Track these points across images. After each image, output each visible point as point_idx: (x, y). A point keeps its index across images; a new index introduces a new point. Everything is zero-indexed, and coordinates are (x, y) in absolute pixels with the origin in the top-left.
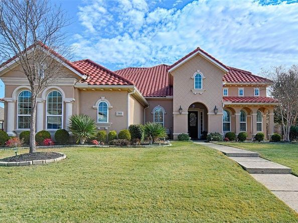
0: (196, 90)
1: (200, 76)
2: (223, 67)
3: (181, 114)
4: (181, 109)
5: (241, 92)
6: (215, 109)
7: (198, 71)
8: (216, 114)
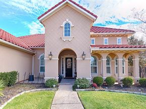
0: (65, 38)
1: (69, 25)
2: (90, 15)
3: (50, 59)
4: (51, 55)
5: (106, 41)
6: (84, 54)
7: (67, 20)
8: (84, 59)
